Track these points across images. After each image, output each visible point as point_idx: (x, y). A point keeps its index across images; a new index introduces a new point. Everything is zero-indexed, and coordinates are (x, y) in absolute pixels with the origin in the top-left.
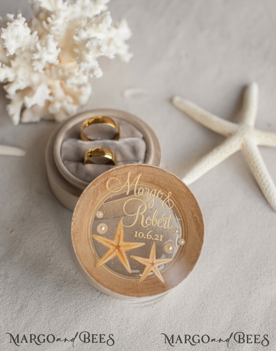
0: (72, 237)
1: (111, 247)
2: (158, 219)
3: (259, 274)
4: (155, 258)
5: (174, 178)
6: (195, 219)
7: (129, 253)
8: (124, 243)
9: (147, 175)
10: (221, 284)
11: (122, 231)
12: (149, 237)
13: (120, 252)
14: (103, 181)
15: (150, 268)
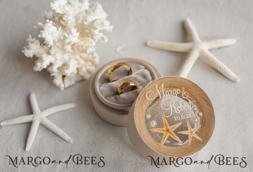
0: (140, 135)
1: (164, 132)
2: (183, 106)
3: (244, 118)
4: (191, 129)
5: (182, 79)
6: (203, 98)
7: (176, 131)
8: (170, 127)
9: (166, 83)
10: (227, 132)
11: (166, 121)
12: (183, 118)
13: (170, 133)
14: (143, 96)
15: (191, 135)
